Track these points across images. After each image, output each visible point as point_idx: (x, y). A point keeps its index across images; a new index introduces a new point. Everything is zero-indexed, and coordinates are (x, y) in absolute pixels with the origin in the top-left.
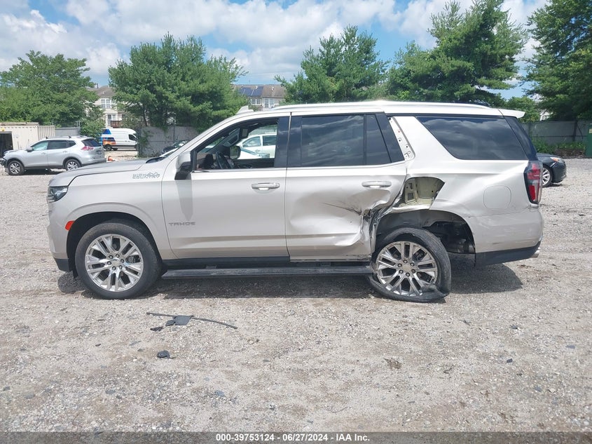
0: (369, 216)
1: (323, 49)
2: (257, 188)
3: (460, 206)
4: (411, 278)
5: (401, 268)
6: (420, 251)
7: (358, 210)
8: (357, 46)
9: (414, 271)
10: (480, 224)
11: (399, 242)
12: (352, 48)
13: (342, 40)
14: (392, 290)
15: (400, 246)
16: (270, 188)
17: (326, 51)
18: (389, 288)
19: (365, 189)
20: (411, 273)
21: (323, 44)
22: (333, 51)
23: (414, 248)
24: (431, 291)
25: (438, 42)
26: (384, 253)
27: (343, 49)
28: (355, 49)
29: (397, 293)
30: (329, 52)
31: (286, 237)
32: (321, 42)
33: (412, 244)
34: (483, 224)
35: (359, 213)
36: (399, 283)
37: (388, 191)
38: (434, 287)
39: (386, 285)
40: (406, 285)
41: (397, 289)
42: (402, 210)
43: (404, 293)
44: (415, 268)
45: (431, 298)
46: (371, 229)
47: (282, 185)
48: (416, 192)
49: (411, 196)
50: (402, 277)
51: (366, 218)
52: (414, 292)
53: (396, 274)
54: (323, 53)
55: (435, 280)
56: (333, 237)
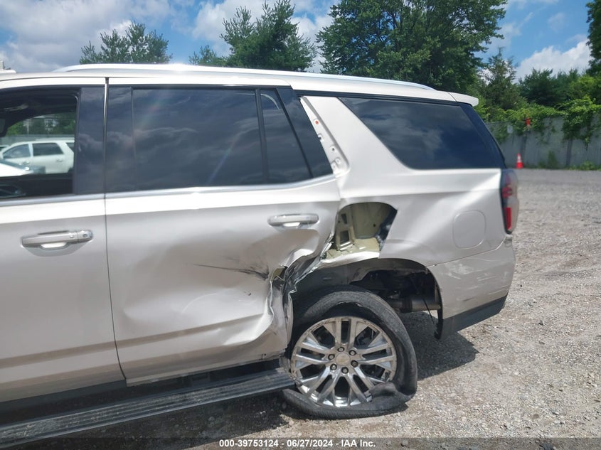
0: (281, 280)
1: (105, 47)
2: (38, 245)
3: (421, 248)
4: (350, 376)
5: (333, 361)
6: (368, 330)
7: (262, 271)
8: (146, 47)
9: (354, 363)
10: (450, 274)
11: (332, 319)
12: (141, 49)
13: (128, 38)
14: (321, 401)
15: (333, 326)
16: (70, 243)
17: (109, 50)
18: (314, 398)
19: (274, 230)
20: (350, 367)
21: (105, 41)
22: (118, 50)
23: (358, 326)
24: (387, 393)
25: (232, 49)
26: (306, 340)
27: (130, 49)
28: (144, 51)
29: (328, 403)
30: (114, 50)
31: (116, 345)
32: (103, 39)
33: (354, 320)
34: (453, 273)
35: (264, 276)
36: (331, 388)
37: (314, 232)
38: (391, 387)
39: (309, 394)
40: (342, 388)
41: (330, 398)
42: (336, 263)
43: (340, 403)
44: (357, 358)
45: (389, 406)
46: (285, 301)
47: (99, 232)
48: (352, 228)
49: (345, 237)
50: (336, 375)
51: (276, 284)
52: (355, 397)
53: (327, 372)
54: (106, 51)
55: (392, 376)
56: (219, 330)
